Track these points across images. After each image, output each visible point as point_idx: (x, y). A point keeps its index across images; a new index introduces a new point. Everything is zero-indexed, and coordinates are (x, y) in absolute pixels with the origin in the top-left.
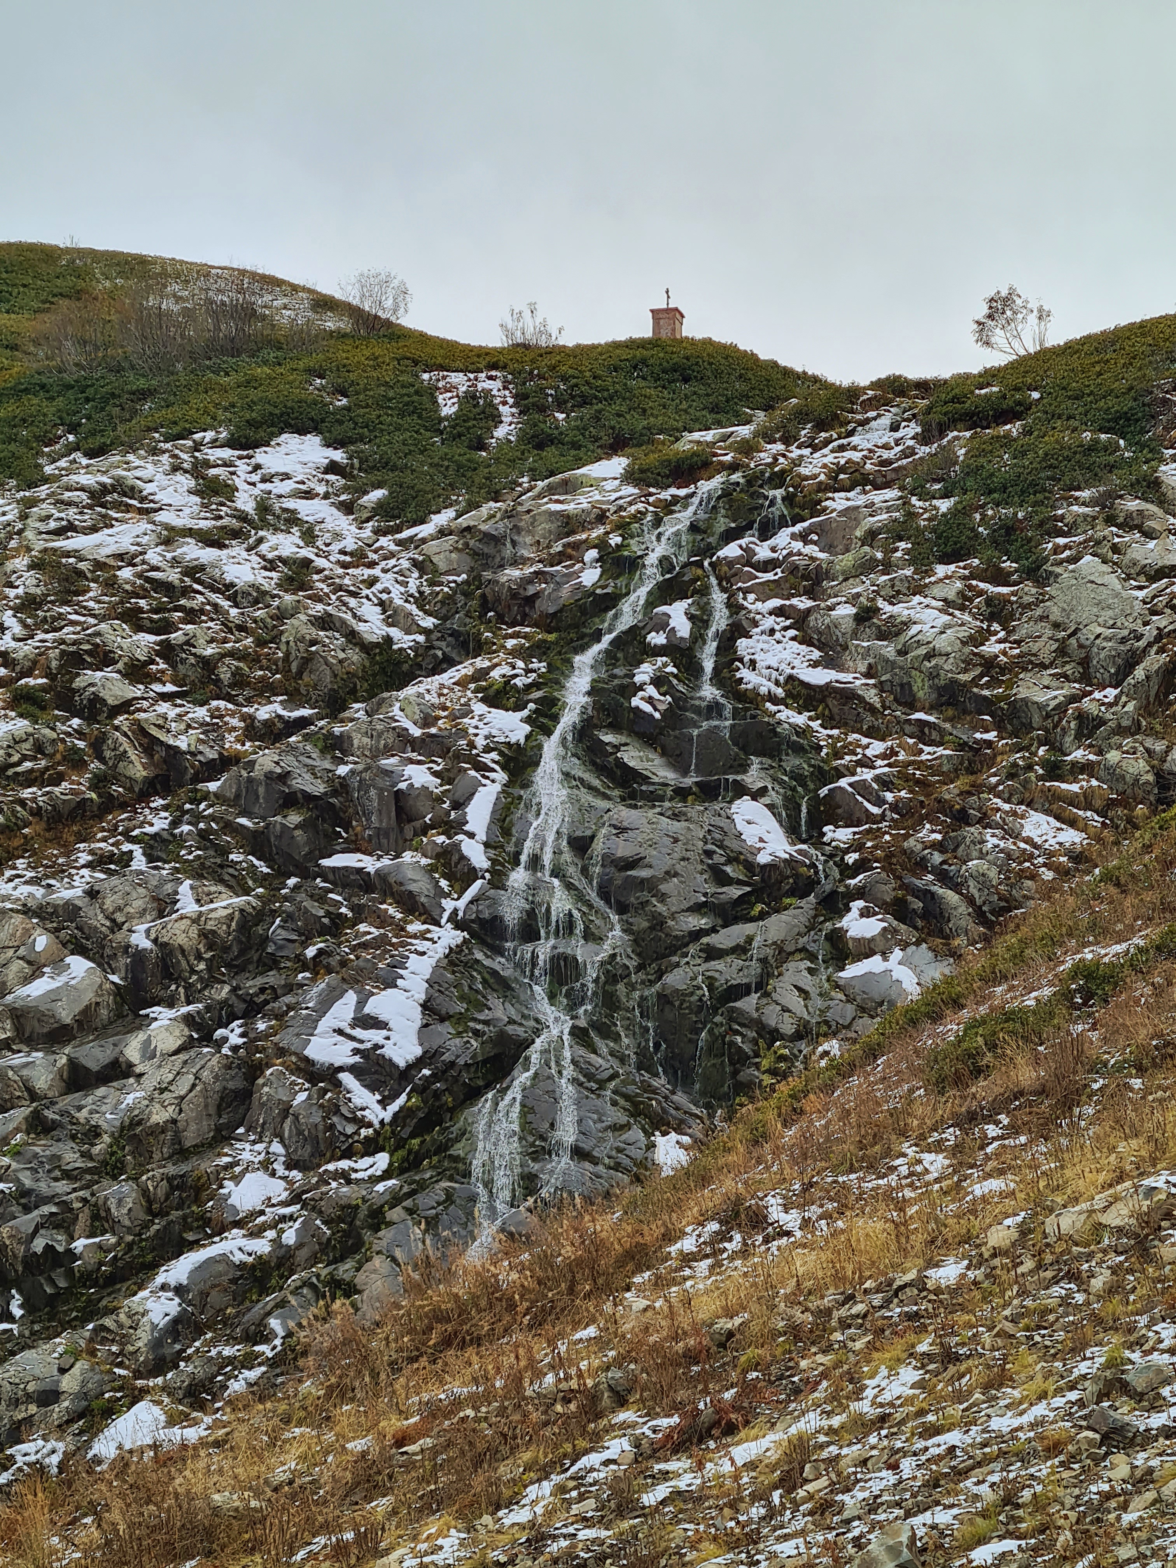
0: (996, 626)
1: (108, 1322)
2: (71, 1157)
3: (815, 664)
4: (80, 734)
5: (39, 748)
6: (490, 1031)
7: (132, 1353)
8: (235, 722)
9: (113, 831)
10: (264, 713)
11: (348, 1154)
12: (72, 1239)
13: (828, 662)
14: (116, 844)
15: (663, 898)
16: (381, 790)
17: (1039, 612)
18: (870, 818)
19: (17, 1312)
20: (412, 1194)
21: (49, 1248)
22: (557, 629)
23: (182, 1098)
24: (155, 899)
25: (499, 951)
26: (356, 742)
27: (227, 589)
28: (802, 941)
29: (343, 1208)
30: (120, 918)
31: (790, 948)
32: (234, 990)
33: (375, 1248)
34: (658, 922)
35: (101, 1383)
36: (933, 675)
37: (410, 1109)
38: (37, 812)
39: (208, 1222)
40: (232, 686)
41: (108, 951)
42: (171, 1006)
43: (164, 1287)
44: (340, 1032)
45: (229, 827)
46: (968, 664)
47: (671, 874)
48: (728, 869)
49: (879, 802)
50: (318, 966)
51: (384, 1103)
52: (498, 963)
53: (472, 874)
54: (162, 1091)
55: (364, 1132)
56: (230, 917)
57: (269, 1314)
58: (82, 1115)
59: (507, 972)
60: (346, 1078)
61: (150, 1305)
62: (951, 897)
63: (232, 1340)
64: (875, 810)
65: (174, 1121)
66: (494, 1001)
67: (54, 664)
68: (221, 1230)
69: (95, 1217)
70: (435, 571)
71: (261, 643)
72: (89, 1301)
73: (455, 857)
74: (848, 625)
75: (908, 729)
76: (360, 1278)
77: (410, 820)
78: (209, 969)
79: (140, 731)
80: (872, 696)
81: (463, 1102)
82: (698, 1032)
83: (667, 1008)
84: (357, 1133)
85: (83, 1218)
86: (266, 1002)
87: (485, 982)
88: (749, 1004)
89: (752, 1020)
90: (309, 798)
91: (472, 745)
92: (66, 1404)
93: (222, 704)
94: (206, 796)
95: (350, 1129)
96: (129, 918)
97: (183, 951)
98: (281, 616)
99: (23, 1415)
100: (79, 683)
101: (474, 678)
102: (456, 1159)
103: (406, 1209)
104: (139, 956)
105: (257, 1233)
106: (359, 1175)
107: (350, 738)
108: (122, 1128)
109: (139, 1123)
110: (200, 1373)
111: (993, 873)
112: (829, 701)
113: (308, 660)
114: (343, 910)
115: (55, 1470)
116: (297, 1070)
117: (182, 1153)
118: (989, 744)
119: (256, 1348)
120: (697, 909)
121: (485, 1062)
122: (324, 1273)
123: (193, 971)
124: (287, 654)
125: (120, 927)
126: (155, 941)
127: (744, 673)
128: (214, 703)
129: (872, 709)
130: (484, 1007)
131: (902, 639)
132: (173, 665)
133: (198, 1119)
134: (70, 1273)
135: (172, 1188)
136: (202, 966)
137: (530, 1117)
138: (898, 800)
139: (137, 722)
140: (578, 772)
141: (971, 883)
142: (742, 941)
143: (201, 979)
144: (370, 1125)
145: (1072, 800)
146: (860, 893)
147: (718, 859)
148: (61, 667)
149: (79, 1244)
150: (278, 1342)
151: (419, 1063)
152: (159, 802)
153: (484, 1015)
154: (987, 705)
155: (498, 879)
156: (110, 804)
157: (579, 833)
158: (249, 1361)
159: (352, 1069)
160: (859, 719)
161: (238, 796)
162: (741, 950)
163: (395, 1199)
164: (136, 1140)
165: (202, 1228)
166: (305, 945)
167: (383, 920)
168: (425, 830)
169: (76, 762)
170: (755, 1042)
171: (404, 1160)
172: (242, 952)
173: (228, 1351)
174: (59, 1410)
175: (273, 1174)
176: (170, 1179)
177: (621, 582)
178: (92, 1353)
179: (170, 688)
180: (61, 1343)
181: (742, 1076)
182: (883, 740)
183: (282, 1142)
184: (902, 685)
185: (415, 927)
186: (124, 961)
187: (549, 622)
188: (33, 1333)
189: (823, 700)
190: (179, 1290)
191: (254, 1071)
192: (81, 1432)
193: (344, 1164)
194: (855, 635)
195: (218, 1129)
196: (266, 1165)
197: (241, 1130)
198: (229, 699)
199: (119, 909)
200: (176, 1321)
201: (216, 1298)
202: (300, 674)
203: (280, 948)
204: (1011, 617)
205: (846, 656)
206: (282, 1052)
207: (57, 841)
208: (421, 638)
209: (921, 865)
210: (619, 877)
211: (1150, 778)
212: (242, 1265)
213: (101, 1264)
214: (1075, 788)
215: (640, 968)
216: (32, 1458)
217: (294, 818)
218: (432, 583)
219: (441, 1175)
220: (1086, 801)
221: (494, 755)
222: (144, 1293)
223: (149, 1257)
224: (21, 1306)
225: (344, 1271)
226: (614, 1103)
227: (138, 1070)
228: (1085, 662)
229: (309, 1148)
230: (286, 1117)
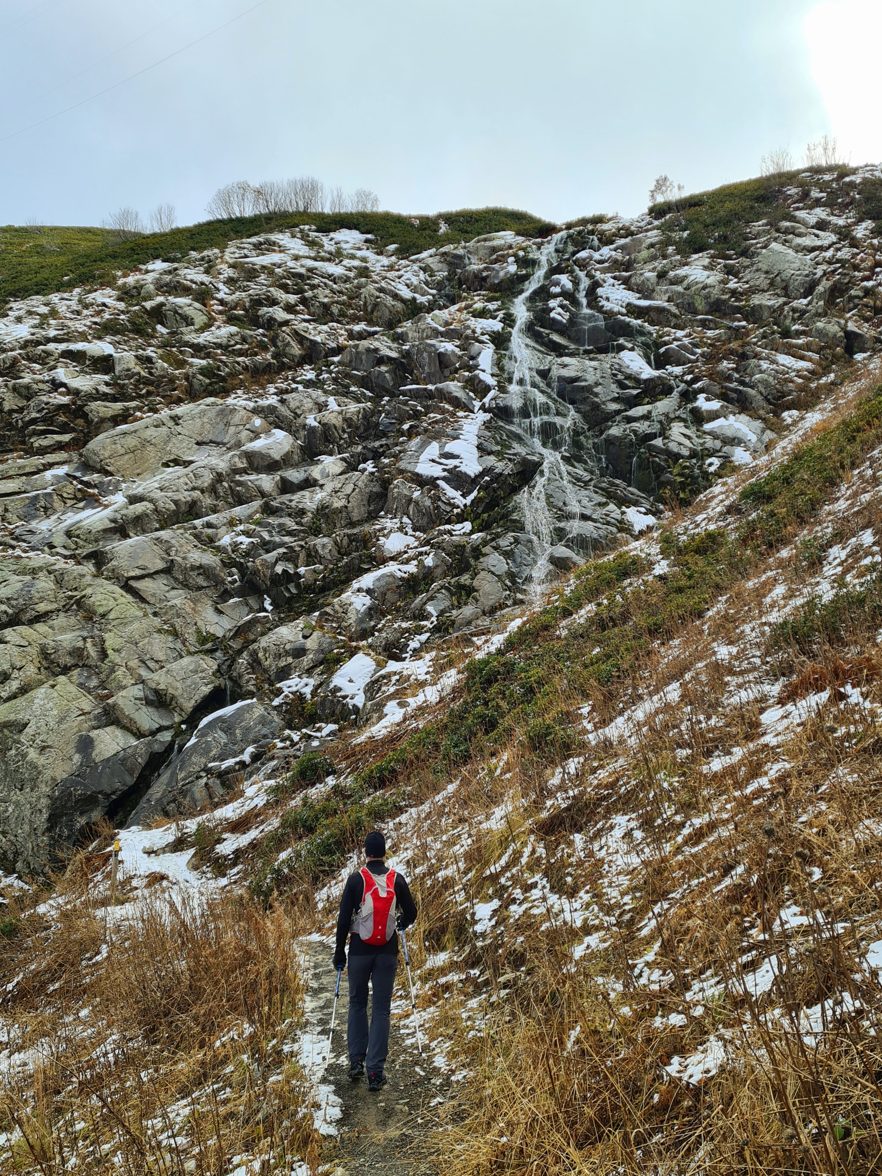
0: (731, 277)
1: (328, 609)
2: (290, 523)
3: (639, 298)
4: (264, 335)
5: (244, 340)
6: (517, 459)
7: (346, 627)
8: (342, 332)
9: (286, 379)
10: (357, 328)
11: (449, 522)
12: (297, 567)
13: (646, 298)
14: (289, 385)
15: (596, 395)
16: (430, 353)
17: (755, 268)
18: (690, 361)
19: (270, 608)
20: (493, 540)
21: (285, 571)
22: (500, 291)
23: (349, 495)
24: (316, 403)
25: (512, 423)
26: (410, 335)
27: (330, 276)
28: (677, 413)
29: (456, 547)
30: (299, 412)
31: (672, 416)
32: (364, 448)
33: (480, 567)
34: (596, 407)
35: (331, 644)
36: (707, 297)
37: (480, 498)
38: (246, 368)
39: (374, 559)
40: (339, 316)
41: (294, 428)
42: (331, 455)
43: (359, 590)
44: (433, 461)
45: (347, 376)
46: (723, 292)
47: (597, 384)
48: (627, 382)
49: (694, 354)
50: (411, 434)
51: (464, 496)
52: (513, 428)
53: (488, 389)
54: (336, 492)
55: (456, 511)
56: (359, 412)
57: (425, 603)
58: (293, 504)
59: (519, 431)
60: (441, 483)
61: (353, 599)
62: (752, 392)
63: (405, 619)
64: (692, 357)
65: (346, 507)
66: (515, 445)
67: (247, 304)
68: (384, 561)
69: (309, 555)
70: (432, 270)
71: (351, 298)
72: (311, 601)
73: (476, 382)
74: (654, 280)
75: (695, 323)
76: (476, 583)
77: (446, 367)
78: (349, 437)
79: (296, 334)
80: (674, 310)
81: (510, 494)
82: (631, 458)
83: (611, 447)
84: (452, 511)
85: (302, 556)
86: (384, 452)
87: (507, 436)
88: (658, 442)
89: (662, 449)
90: (390, 359)
91: (474, 332)
92: (311, 656)
93: (335, 324)
94: (333, 363)
95: (448, 509)
96: (304, 412)
97: (335, 427)
98: (359, 287)
99: (284, 663)
100: (260, 313)
101: (466, 308)
102: (515, 521)
103: (493, 547)
104: (312, 430)
105: (407, 562)
106: (457, 533)
107: (407, 333)
108: (318, 510)
109: (327, 507)
110: (391, 638)
111: (771, 379)
112: (651, 314)
113: (376, 305)
114: (419, 408)
115: (309, 696)
116: (412, 481)
117: (352, 524)
118: (744, 327)
119: (422, 623)
120: (615, 400)
121: (518, 473)
122: (453, 581)
123: (341, 438)
124: (365, 303)
125: (299, 416)
126: (320, 423)
127: (603, 303)
128: (331, 324)
129: (675, 316)
130: (510, 447)
131: (686, 283)
132: (307, 307)
133: (359, 506)
134: (298, 586)
135: (351, 541)
136: (346, 436)
137: (551, 500)
138: (704, 352)
139: (295, 330)
140: (533, 344)
141: (759, 385)
142: (645, 412)
143: (346, 442)
144: (458, 507)
145: (800, 347)
146: (702, 390)
147: (620, 377)
148: (250, 306)
149: (302, 570)
150: (434, 619)
151: (482, 474)
152: (307, 367)
153: (511, 451)
154: (738, 310)
155: (502, 389)
156: (283, 367)
157: (542, 368)
158: (419, 630)
159: (444, 479)
160: (668, 321)
161: (351, 361)
162: (647, 417)
163: (485, 543)
164: (326, 516)
165: (370, 562)
166: (402, 423)
167: (443, 411)
168: (456, 371)
169: (264, 348)
170: (666, 461)
171: (481, 525)
172: (366, 430)
173: (404, 625)
174: (307, 661)
175: (406, 534)
176: (349, 536)
177: (530, 270)
178: (322, 627)
179: (307, 317)
180: (301, 622)
181: (662, 478)
182: (683, 329)
183: (409, 517)
184: (689, 304)
185: (461, 414)
186: (303, 433)
187: (495, 288)
188: (280, 619)
189: (647, 314)
190: (369, 592)
191: (385, 484)
192: (322, 673)
193: (448, 527)
194: (658, 284)
195: (369, 513)
196: (401, 529)
197: (382, 513)
198: (338, 322)
199: (298, 408)
200: (370, 609)
201: (390, 596)
202: (372, 312)
203: (387, 427)
204: (739, 272)
205: (654, 294)
206: (401, 472)
207: (257, 383)
208: (431, 297)
209: (729, 379)
210: (569, 387)
211: (842, 334)
212: (402, 579)
213: (316, 580)
214: (800, 341)
215: (589, 429)
216: (294, 689)
217: (383, 368)
218: (430, 276)
219: (508, 530)
220: (808, 347)
221: (487, 336)
222: (349, 593)
223: (343, 577)
224: (271, 604)
225: (465, 579)
226: (596, 492)
227: (321, 482)
228: (785, 288)
229: (426, 519)
230: (409, 504)
